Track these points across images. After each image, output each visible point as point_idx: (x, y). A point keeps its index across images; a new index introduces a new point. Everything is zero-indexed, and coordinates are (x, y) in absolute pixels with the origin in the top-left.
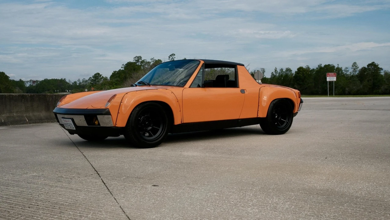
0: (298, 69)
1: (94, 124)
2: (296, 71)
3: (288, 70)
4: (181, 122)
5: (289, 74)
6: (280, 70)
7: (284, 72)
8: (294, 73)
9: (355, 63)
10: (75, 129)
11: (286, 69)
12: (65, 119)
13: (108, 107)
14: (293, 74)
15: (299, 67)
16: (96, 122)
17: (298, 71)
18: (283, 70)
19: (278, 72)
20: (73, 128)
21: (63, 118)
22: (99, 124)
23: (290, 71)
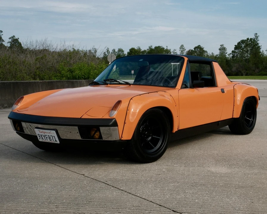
0: (130, 50)
1: (93, 137)
2: (128, 52)
3: (121, 50)
4: (178, 129)
5: (121, 54)
6: (112, 51)
7: (116, 52)
8: (127, 54)
9: (182, 46)
10: (58, 142)
11: (118, 50)
12: (43, 130)
13: (114, 117)
14: (125, 54)
15: (131, 48)
16: (97, 136)
17: (130, 52)
18: (115, 50)
19: (110, 52)
20: (56, 141)
21: (37, 128)
22: (101, 137)
23: (123, 51)
